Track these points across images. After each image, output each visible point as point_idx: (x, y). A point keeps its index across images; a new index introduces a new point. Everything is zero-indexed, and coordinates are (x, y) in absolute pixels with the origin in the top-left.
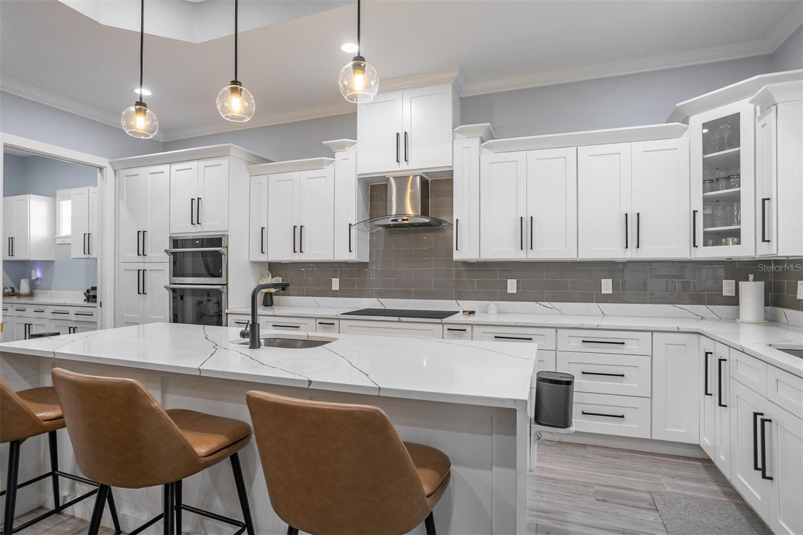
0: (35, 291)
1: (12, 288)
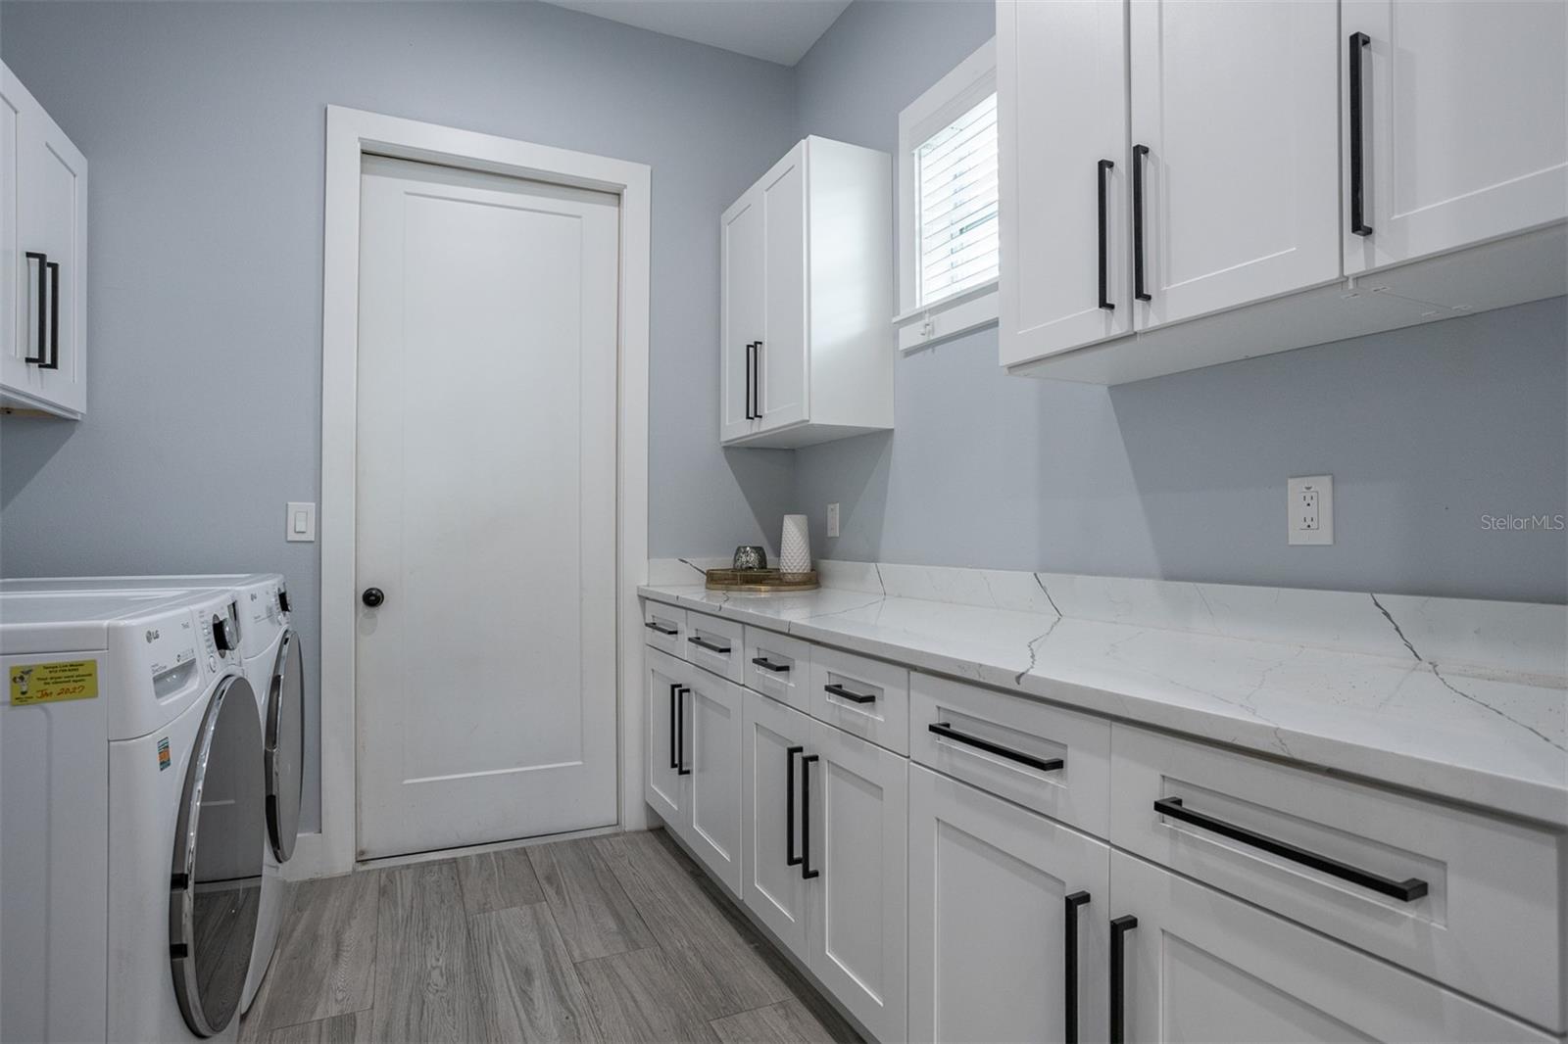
0: (827, 565)
1: (759, 550)
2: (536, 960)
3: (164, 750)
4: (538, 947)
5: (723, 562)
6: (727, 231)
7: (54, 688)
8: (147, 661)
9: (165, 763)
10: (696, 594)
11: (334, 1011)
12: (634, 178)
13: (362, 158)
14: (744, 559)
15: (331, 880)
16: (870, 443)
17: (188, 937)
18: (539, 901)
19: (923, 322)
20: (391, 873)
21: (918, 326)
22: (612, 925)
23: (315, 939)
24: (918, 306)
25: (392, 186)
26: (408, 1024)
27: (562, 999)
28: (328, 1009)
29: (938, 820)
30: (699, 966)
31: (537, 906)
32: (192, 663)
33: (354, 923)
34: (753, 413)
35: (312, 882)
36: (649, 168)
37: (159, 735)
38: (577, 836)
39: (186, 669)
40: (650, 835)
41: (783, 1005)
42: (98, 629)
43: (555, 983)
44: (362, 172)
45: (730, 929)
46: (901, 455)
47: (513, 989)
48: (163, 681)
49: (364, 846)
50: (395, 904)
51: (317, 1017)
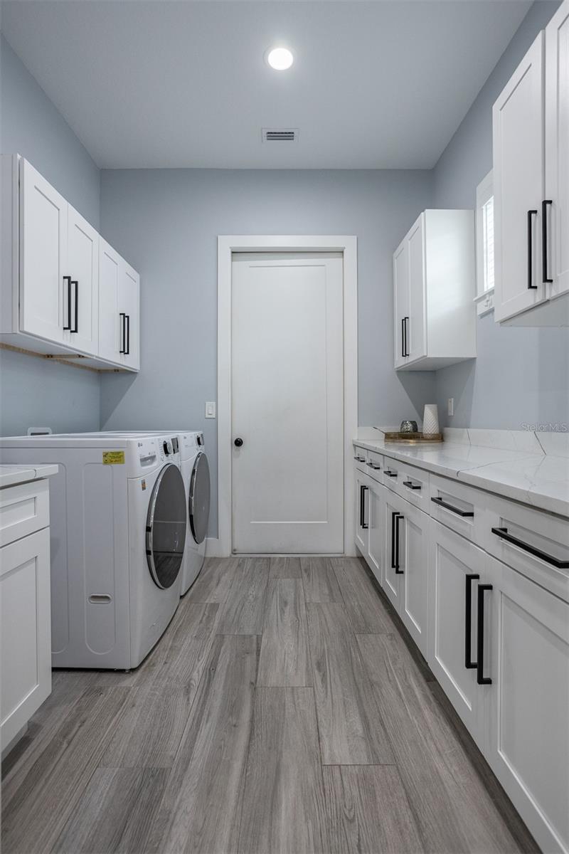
0: (448, 430)
1: (413, 423)
2: (290, 599)
3: (144, 483)
4: (293, 594)
5: (396, 429)
6: (395, 261)
7: (114, 460)
8: (138, 453)
9: (144, 488)
10: (380, 445)
11: (212, 602)
12: (349, 243)
13: (232, 256)
14: (405, 427)
15: (222, 558)
16: (466, 365)
17: (151, 549)
18: (299, 578)
19: (486, 300)
20: (244, 559)
21: (484, 302)
22: (327, 591)
23: (211, 577)
24: (485, 290)
25: (244, 265)
26: (236, 612)
27: (296, 614)
28: (210, 600)
29: (438, 545)
30: (359, 614)
31: (298, 580)
32: (155, 456)
33: (226, 574)
34: (405, 355)
35: (215, 558)
36: (356, 237)
37: (142, 478)
38: (324, 555)
39: (153, 458)
40: (357, 559)
41: (391, 635)
42: (124, 441)
43: (295, 608)
44: (232, 261)
45: (379, 602)
46: (480, 370)
47: (278, 607)
48: (144, 461)
49: (236, 547)
50: (243, 571)
51: (206, 602)
